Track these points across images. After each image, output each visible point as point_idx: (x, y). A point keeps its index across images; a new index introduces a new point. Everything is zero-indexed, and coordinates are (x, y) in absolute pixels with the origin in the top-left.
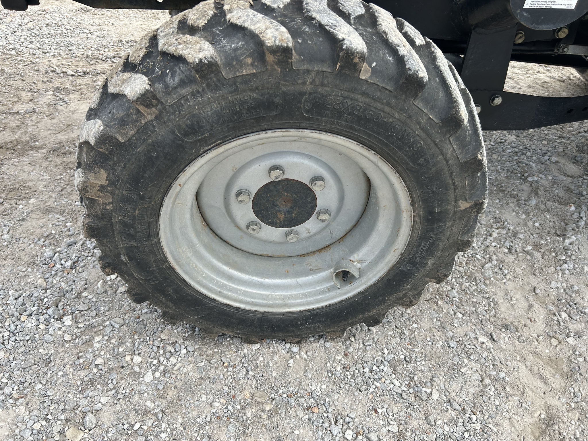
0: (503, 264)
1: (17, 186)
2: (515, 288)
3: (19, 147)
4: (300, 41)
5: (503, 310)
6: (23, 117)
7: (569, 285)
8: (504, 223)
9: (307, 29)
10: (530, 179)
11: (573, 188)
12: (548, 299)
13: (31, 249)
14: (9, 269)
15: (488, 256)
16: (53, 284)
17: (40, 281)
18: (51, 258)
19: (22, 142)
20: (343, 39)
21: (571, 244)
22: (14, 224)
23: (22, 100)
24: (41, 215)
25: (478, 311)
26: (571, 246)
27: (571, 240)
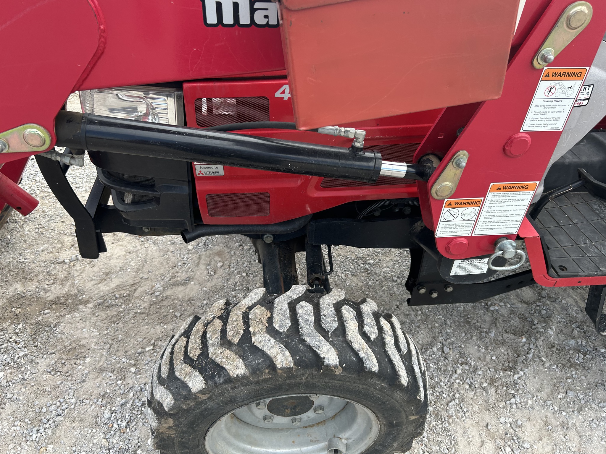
0: (463, 403)
1: (74, 345)
2: (472, 425)
3: (70, 301)
4: (298, 358)
5: (461, 447)
6: (69, 267)
7: (514, 420)
8: (467, 358)
9: (302, 348)
10: (492, 308)
11: (527, 315)
12: (497, 433)
13: (93, 410)
14: (79, 431)
15: (452, 393)
16: (114, 444)
17: (104, 441)
18: (109, 419)
19: (72, 295)
20: (324, 358)
21: (519, 378)
22: (77, 387)
23: (65, 246)
24: (97, 374)
25: (442, 450)
26: (519, 381)
27: (519, 375)
